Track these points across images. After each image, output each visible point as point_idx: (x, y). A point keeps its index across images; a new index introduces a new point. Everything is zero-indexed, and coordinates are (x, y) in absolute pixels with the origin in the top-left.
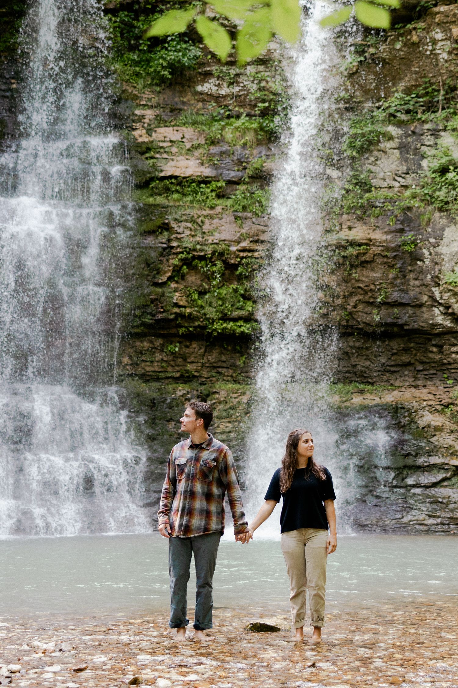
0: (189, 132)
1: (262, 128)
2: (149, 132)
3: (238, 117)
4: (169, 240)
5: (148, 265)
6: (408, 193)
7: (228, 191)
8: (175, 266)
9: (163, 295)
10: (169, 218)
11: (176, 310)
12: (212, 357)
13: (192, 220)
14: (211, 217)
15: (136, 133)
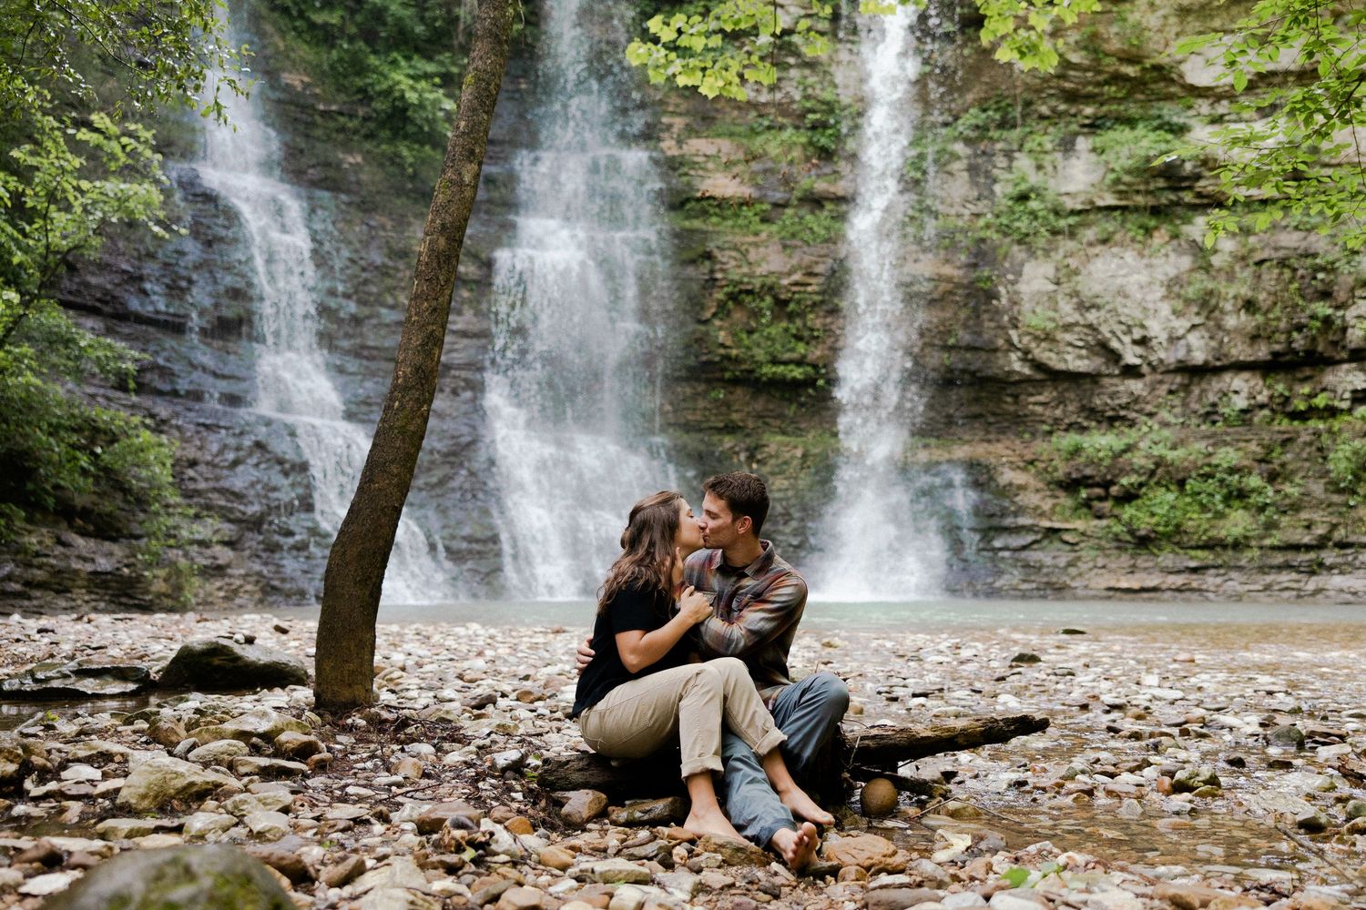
0: (725, 145)
1: (811, 143)
2: (680, 142)
3: (782, 128)
4: (712, 271)
5: (690, 299)
6: (981, 222)
7: (773, 214)
8: (719, 301)
9: (707, 333)
10: (711, 246)
11: (722, 351)
12: (759, 405)
13: (736, 248)
14: (756, 245)
15: (663, 145)
